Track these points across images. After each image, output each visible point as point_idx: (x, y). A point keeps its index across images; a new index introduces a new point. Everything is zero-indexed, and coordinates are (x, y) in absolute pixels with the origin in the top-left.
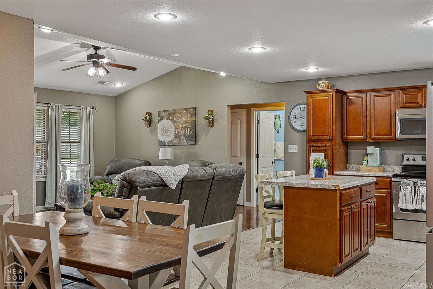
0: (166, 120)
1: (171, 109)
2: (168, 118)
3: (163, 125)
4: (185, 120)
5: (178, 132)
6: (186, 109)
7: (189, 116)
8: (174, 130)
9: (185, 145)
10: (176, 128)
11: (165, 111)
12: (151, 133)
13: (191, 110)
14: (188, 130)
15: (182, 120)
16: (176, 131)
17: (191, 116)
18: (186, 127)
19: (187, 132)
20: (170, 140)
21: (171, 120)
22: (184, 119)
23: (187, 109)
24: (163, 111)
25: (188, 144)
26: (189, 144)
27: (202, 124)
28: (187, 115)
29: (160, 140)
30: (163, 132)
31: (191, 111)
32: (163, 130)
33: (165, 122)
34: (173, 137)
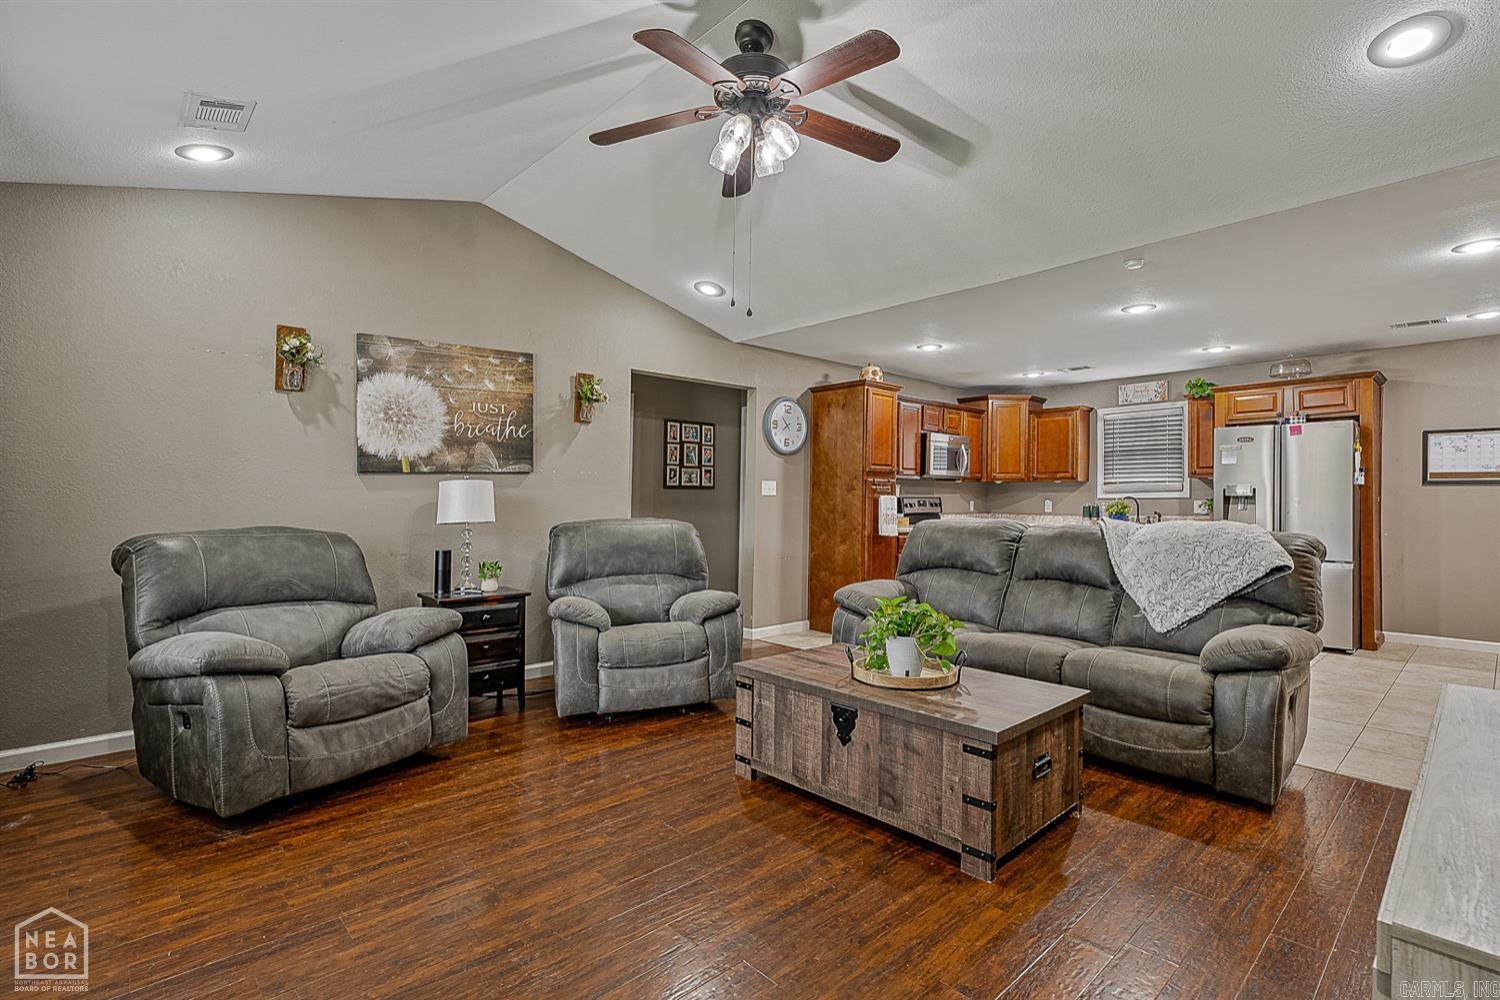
0: (401, 375)
1: (430, 339)
2: (414, 370)
3: (389, 392)
4: (493, 389)
5: (461, 426)
6: (498, 353)
7: (512, 378)
8: (447, 418)
9: (493, 473)
10: (451, 411)
11: (396, 341)
12: (306, 419)
13: (520, 361)
14: (504, 424)
15: (480, 386)
16: (453, 423)
17: (517, 379)
18: (499, 415)
19: (502, 431)
20: (424, 454)
21: (428, 379)
22: (491, 386)
23: (506, 356)
24: (389, 338)
25: (504, 470)
26: (510, 468)
27: (552, 412)
28: (504, 373)
29: (371, 450)
30: (388, 419)
31: (521, 365)
32: (386, 414)
33: (394, 384)
34: (438, 444)
